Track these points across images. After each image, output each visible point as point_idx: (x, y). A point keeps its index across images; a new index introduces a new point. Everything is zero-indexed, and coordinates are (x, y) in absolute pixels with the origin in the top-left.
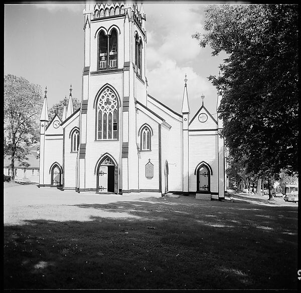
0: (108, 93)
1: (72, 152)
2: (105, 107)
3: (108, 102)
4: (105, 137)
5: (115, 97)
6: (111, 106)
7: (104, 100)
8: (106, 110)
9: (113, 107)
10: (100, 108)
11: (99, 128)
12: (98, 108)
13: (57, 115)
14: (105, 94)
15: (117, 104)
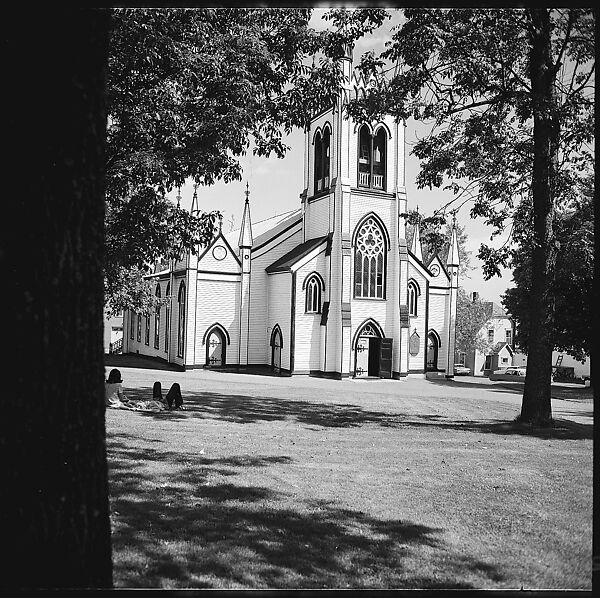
0: (371, 226)
1: (306, 313)
2: (367, 247)
3: (370, 241)
4: (365, 294)
5: (381, 234)
6: (375, 246)
7: (366, 236)
8: (367, 252)
9: (377, 249)
10: (359, 247)
11: (357, 279)
12: (356, 248)
13: (221, 235)
14: (367, 228)
15: (383, 245)
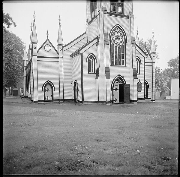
1: (88, 73)
2: (116, 41)
3: (117, 38)
4: (116, 63)
5: (122, 35)
6: (120, 41)
7: (115, 36)
8: (116, 44)
9: (121, 42)
10: (113, 41)
11: (112, 57)
12: (111, 41)
13: (48, 40)
14: (116, 32)
15: (124, 40)
